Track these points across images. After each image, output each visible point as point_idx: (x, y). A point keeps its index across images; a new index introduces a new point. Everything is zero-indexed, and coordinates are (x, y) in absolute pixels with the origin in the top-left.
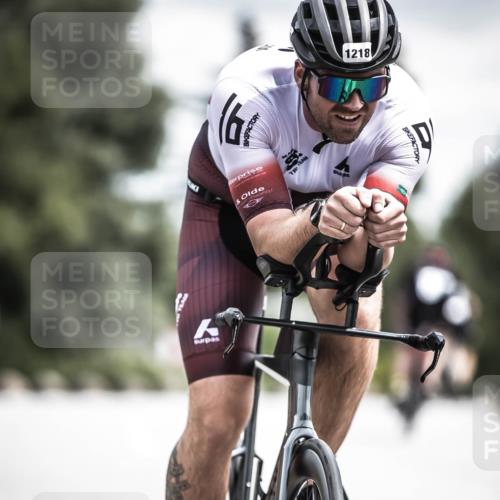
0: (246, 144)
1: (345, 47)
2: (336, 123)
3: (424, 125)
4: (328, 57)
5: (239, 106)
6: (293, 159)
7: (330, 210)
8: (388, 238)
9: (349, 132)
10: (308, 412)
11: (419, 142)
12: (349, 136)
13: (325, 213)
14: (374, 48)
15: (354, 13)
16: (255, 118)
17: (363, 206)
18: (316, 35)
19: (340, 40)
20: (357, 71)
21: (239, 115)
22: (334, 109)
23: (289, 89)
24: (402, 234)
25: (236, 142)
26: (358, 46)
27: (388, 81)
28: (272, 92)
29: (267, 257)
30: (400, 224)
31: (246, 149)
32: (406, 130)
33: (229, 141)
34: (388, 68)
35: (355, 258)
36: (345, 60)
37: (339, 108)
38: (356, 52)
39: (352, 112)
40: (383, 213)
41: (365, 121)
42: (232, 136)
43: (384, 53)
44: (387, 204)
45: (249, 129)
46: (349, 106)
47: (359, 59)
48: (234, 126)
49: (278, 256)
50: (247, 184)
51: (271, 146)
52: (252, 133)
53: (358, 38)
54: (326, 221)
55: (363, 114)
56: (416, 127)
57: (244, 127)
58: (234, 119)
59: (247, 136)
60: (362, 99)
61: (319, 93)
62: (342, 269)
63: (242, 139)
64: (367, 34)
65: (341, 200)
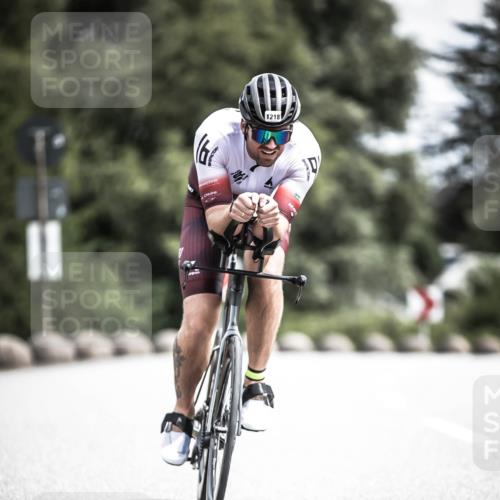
0: (210, 165)
1: (267, 113)
2: (262, 155)
3: (314, 158)
4: (257, 118)
5: (208, 142)
6: (239, 176)
7: (237, 205)
9: (269, 160)
10: (235, 321)
11: (310, 168)
12: (269, 163)
13: (234, 207)
14: (283, 114)
15: (273, 94)
16: (216, 149)
17: (254, 204)
18: (251, 105)
19: (264, 108)
20: (273, 127)
21: (208, 147)
22: (261, 147)
23: (239, 134)
24: (277, 220)
25: (204, 163)
26: (274, 113)
27: (291, 133)
28: (229, 135)
30: (276, 214)
31: (209, 168)
32: (304, 161)
33: (201, 162)
34: (291, 126)
35: (259, 233)
36: (267, 120)
37: (264, 146)
38: (273, 116)
39: (268, 149)
40: (265, 208)
41: (279, 155)
42: (202, 159)
43: (289, 118)
44: (268, 202)
45: (212, 156)
46: (269, 146)
47: (274, 120)
48: (204, 153)
49: (216, 231)
50: (208, 188)
51: (225, 166)
52: (213, 158)
53: (274, 108)
55: (277, 151)
56: (310, 159)
57: (209, 155)
58: (204, 149)
59: (210, 160)
60: (275, 143)
61: (252, 137)
62: (255, 239)
63: (207, 162)
64: (279, 106)
65: (242, 200)
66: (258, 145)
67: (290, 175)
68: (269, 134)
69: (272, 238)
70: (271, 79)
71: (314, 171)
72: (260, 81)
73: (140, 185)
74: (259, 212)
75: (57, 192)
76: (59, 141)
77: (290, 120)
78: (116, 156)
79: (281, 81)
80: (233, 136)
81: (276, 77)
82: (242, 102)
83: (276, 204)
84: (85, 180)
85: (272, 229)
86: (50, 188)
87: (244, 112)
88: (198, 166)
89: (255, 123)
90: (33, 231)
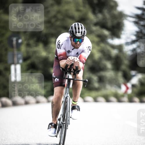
0: (60, 49)
1: (77, 34)
4: (74, 35)
5: (60, 42)
8: (77, 65)
9: (77, 47)
10: (68, 93)
11: (89, 50)
12: (77, 48)
16: (62, 44)
17: (72, 60)
18: (73, 31)
19: (76, 33)
20: (79, 38)
22: (75, 43)
23: (69, 40)
24: (79, 64)
25: (59, 48)
26: (79, 34)
27: (84, 39)
28: (66, 40)
29: (62, 68)
30: (79, 62)
31: (61, 50)
32: (87, 47)
33: (58, 48)
35: (75, 68)
36: (77, 36)
37: (76, 43)
38: (79, 35)
39: (78, 44)
40: (76, 61)
41: (80, 46)
42: (58, 47)
44: (76, 59)
45: (61, 46)
46: (77, 43)
47: (79, 36)
48: (59, 46)
49: (63, 67)
50: (60, 55)
51: (65, 49)
54: (67, 62)
55: (80, 44)
56: (88, 47)
57: (60, 46)
58: (59, 44)
59: (61, 47)
60: (79, 42)
61: (73, 41)
62: (74, 70)
64: (80, 32)
65: (69, 59)
66: (74, 43)
67: (83, 51)
68: (77, 40)
69: (78, 69)
70: (78, 24)
71: (90, 50)
72: (75, 25)
73: (44, 54)
74: (74, 62)
75: (20, 56)
76: (20, 41)
77: (83, 36)
78: (37, 45)
79: (81, 25)
80: (67, 40)
81: (79, 24)
82: (70, 31)
83: (79, 60)
84: (28, 52)
85: (78, 66)
86: (17, 55)
87: (71, 33)
88: (57, 49)
89: (73, 37)
90: (13, 67)
